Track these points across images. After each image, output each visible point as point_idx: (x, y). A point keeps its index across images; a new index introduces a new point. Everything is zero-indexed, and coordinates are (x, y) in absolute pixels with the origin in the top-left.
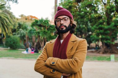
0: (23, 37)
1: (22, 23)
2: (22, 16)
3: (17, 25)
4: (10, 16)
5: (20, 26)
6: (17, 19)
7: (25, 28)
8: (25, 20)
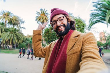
0: (27, 45)
1: (27, 38)
2: (28, 35)
3: (25, 39)
4: (22, 35)
5: (27, 39)
6: (26, 36)
7: (29, 40)
8: (29, 37)
